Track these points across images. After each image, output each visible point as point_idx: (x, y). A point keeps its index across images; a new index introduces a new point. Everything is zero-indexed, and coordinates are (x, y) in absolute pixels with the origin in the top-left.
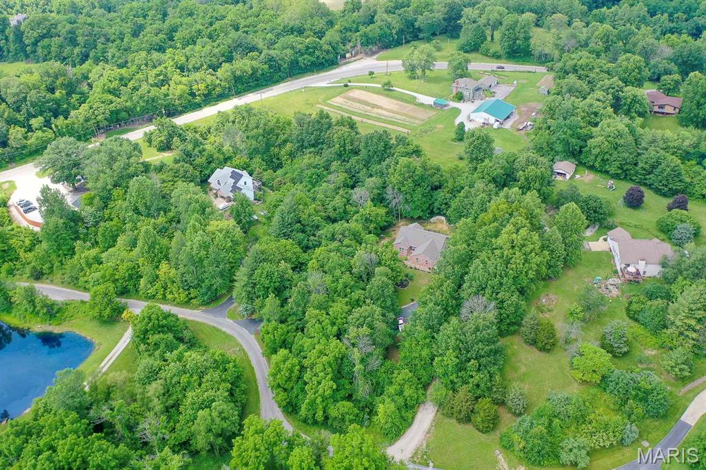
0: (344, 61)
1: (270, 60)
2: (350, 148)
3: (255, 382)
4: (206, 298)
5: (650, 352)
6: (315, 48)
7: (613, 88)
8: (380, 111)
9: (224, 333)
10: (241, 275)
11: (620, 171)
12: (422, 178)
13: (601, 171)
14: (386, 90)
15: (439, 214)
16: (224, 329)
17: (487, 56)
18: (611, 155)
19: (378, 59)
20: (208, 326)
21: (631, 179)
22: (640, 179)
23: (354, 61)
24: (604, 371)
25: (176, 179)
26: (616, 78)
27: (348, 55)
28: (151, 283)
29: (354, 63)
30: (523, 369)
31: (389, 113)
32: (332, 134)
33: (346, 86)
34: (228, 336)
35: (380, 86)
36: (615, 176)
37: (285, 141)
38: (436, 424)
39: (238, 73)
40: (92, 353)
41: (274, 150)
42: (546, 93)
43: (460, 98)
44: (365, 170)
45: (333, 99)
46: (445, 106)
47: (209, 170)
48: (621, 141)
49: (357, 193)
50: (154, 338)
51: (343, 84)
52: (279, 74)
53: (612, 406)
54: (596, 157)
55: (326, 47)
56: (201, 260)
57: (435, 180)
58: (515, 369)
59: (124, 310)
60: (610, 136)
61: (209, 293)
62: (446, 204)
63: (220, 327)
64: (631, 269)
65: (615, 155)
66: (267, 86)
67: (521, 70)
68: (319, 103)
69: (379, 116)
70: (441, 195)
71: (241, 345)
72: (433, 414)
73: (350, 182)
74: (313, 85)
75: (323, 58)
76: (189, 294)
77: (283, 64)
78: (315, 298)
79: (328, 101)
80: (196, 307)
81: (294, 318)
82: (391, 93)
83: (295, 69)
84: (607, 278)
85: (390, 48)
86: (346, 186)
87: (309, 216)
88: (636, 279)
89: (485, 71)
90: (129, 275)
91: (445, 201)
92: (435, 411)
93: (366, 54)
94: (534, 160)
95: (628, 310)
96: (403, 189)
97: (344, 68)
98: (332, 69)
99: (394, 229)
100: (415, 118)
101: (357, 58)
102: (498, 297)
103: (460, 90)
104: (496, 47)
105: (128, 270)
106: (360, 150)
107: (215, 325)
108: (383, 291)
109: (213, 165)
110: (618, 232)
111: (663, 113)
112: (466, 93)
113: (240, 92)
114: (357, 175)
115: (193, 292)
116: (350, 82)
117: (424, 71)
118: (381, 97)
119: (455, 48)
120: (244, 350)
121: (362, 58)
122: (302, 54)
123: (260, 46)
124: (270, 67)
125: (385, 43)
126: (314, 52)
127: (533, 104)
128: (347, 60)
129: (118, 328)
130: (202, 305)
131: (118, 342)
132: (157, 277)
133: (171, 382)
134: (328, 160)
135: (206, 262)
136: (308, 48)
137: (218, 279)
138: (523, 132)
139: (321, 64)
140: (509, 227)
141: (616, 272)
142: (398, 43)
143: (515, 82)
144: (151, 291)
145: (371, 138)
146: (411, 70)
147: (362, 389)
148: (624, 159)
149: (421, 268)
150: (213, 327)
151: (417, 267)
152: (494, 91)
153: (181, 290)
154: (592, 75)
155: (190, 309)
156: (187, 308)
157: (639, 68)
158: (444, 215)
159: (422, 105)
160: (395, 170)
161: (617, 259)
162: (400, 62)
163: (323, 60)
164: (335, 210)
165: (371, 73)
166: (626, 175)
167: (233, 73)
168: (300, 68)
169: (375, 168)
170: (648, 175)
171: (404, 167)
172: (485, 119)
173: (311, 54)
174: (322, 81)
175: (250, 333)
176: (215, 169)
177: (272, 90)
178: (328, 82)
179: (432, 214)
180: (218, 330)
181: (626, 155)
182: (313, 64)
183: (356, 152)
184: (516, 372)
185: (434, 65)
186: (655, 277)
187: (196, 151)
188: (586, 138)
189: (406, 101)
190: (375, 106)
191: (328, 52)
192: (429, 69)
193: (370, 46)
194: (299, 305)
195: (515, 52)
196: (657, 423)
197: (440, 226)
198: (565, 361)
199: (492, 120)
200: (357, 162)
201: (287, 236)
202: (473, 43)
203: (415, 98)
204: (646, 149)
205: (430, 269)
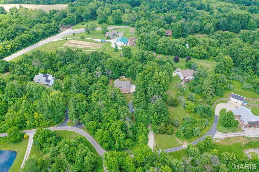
0: (60, 31)
1: (34, 33)
2: (85, 59)
3: (90, 144)
4: (57, 121)
5: (200, 100)
6: (50, 27)
7: (156, 29)
8: (84, 46)
9: (70, 131)
10: (71, 109)
11: (169, 53)
12: (116, 64)
13: (163, 54)
14: (82, 39)
15: (122, 75)
16: (69, 130)
17: (109, 24)
18: (166, 48)
19: (72, 29)
20: (62, 131)
21: (172, 55)
22: (175, 54)
23: (64, 30)
24: (195, 107)
25: (22, 81)
26: (156, 26)
27: (61, 29)
28: (32, 122)
29: (64, 31)
30: (172, 114)
31: (88, 46)
32: (76, 55)
33: (66, 39)
34: (71, 132)
35: (79, 38)
36: (168, 54)
37: (57, 61)
38: (155, 138)
39: (23, 39)
40: (17, 155)
41: (54, 65)
42: (134, 34)
43: (109, 38)
44: (93, 65)
45: (64, 44)
46: (105, 41)
47: (32, 76)
48: (168, 44)
49: (95, 73)
50: (48, 140)
51: (65, 39)
52: (38, 38)
53: (199, 117)
54: (161, 49)
55: (53, 26)
56: (52, 108)
57: (119, 64)
58: (170, 114)
59: (24, 135)
60: (164, 43)
61: (58, 119)
62: (125, 71)
63: (67, 130)
64: (187, 78)
65: (167, 48)
66: (34, 43)
67: (122, 27)
68: (59, 46)
69: (84, 48)
70: (123, 68)
71: (78, 134)
72: (153, 135)
73: (89, 70)
74: (53, 41)
75: (53, 31)
76: (50, 121)
77: (39, 34)
78: (103, 109)
79: (62, 45)
80: (53, 126)
81: (96, 119)
82: (84, 40)
83: (44, 36)
84: (181, 83)
85: (75, 25)
86: (88, 72)
87: (84, 83)
88: (188, 81)
89: (111, 29)
90: (21, 121)
91: (124, 70)
92: (153, 134)
93: (67, 28)
94: (149, 52)
95: (190, 90)
96: (111, 69)
97: (62, 33)
98: (57, 34)
99: (109, 83)
100: (98, 47)
101: (64, 29)
102: (160, 94)
103: (108, 36)
104: (111, 21)
105: (20, 119)
107: (65, 130)
108: (124, 101)
109: (33, 74)
110: (178, 69)
111: (168, 35)
112: (110, 37)
113: (25, 47)
114: (91, 68)
115: (51, 120)
116: (67, 38)
117: (93, 31)
118: (82, 41)
119: (97, 23)
120: (80, 135)
121: (66, 29)
122: (45, 30)
123: (27, 28)
124: (35, 36)
125: (72, 23)
126: (50, 29)
127: (132, 37)
128: (61, 31)
129: (23, 142)
130: (56, 124)
131: (27, 148)
132: (34, 118)
133: (66, 152)
134: (78, 65)
135: (55, 108)
136: (47, 27)
137: (61, 112)
138: (134, 46)
139: (53, 33)
140: (156, 73)
141: (182, 80)
142: (77, 23)
143: (123, 31)
144: (33, 124)
145: (93, 54)
146: (88, 31)
147: (131, 133)
148: (170, 49)
149: (126, 93)
150: (64, 130)
151: (125, 93)
152: (118, 35)
153: (46, 121)
154: (148, 26)
155: (51, 127)
156: (49, 127)
157: (160, 23)
158: (124, 75)
159: (97, 42)
160: (106, 63)
161: (181, 77)
162: (84, 29)
163: (54, 31)
164: (90, 80)
165: (74, 34)
166: (170, 53)
167: (21, 39)
168: (46, 35)
170: (177, 52)
171: (110, 61)
172: (121, 44)
173: (49, 30)
174: (56, 39)
175: (79, 128)
176: (35, 75)
177: (37, 44)
178: (58, 39)
179: (121, 75)
180: (67, 131)
181: (170, 47)
182: (50, 33)
183: (88, 60)
184: (171, 115)
185: (96, 29)
186: (192, 80)
187: (25, 70)
188: (156, 44)
189: (91, 42)
190: (81, 45)
191: (55, 28)
192: (94, 30)
193: (68, 25)
194: (97, 113)
195: (117, 22)
196: (210, 118)
197: (124, 79)
198: (182, 108)
199: (123, 44)
200: (89, 63)
201: (79, 92)
202: (103, 21)
203: (93, 40)
204: (174, 45)
205: (129, 92)
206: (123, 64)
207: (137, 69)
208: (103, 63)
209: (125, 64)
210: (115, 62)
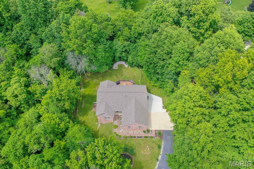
44: (33, 36)
57: (109, 32)
70: (119, 44)
73: (22, 52)
86: (19, 57)
91: (124, 50)
96: (84, 52)
106: (20, 16)
114: (27, 42)
160: (69, 33)
169: (44, 32)
200: (22, 29)
205: (144, 132)
206: (120, 30)
207: (169, 53)
208: (59, 33)
209: (126, 32)
210: (96, 28)
